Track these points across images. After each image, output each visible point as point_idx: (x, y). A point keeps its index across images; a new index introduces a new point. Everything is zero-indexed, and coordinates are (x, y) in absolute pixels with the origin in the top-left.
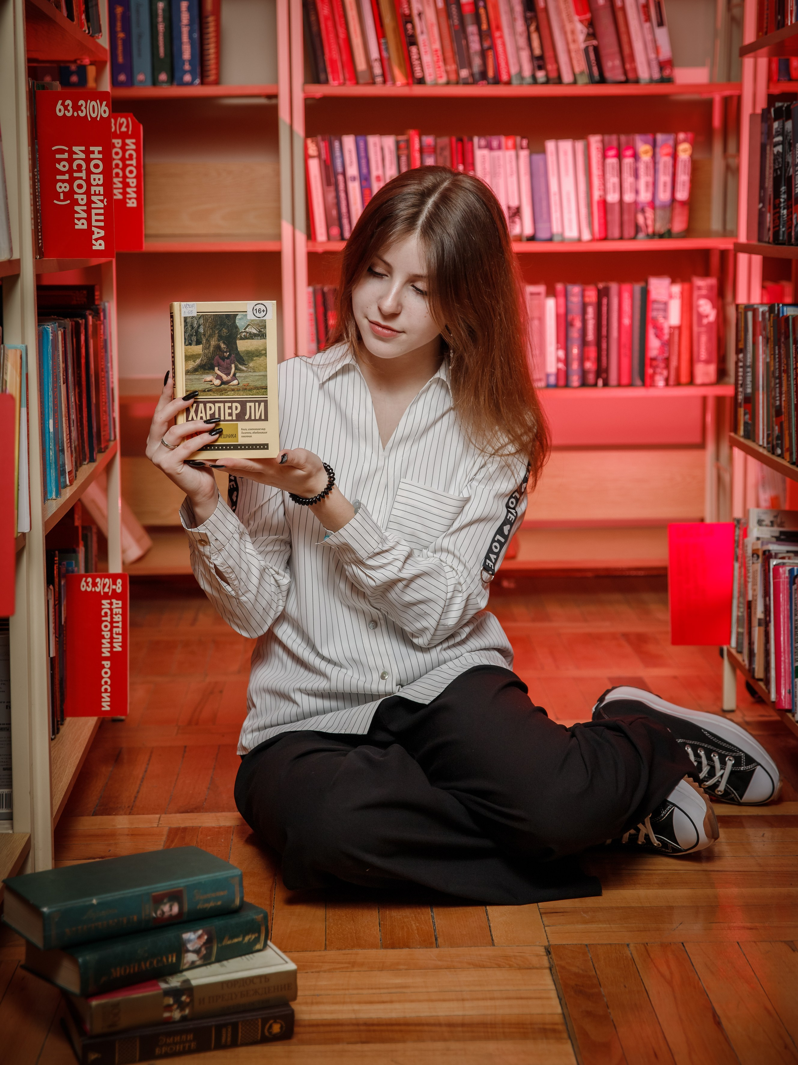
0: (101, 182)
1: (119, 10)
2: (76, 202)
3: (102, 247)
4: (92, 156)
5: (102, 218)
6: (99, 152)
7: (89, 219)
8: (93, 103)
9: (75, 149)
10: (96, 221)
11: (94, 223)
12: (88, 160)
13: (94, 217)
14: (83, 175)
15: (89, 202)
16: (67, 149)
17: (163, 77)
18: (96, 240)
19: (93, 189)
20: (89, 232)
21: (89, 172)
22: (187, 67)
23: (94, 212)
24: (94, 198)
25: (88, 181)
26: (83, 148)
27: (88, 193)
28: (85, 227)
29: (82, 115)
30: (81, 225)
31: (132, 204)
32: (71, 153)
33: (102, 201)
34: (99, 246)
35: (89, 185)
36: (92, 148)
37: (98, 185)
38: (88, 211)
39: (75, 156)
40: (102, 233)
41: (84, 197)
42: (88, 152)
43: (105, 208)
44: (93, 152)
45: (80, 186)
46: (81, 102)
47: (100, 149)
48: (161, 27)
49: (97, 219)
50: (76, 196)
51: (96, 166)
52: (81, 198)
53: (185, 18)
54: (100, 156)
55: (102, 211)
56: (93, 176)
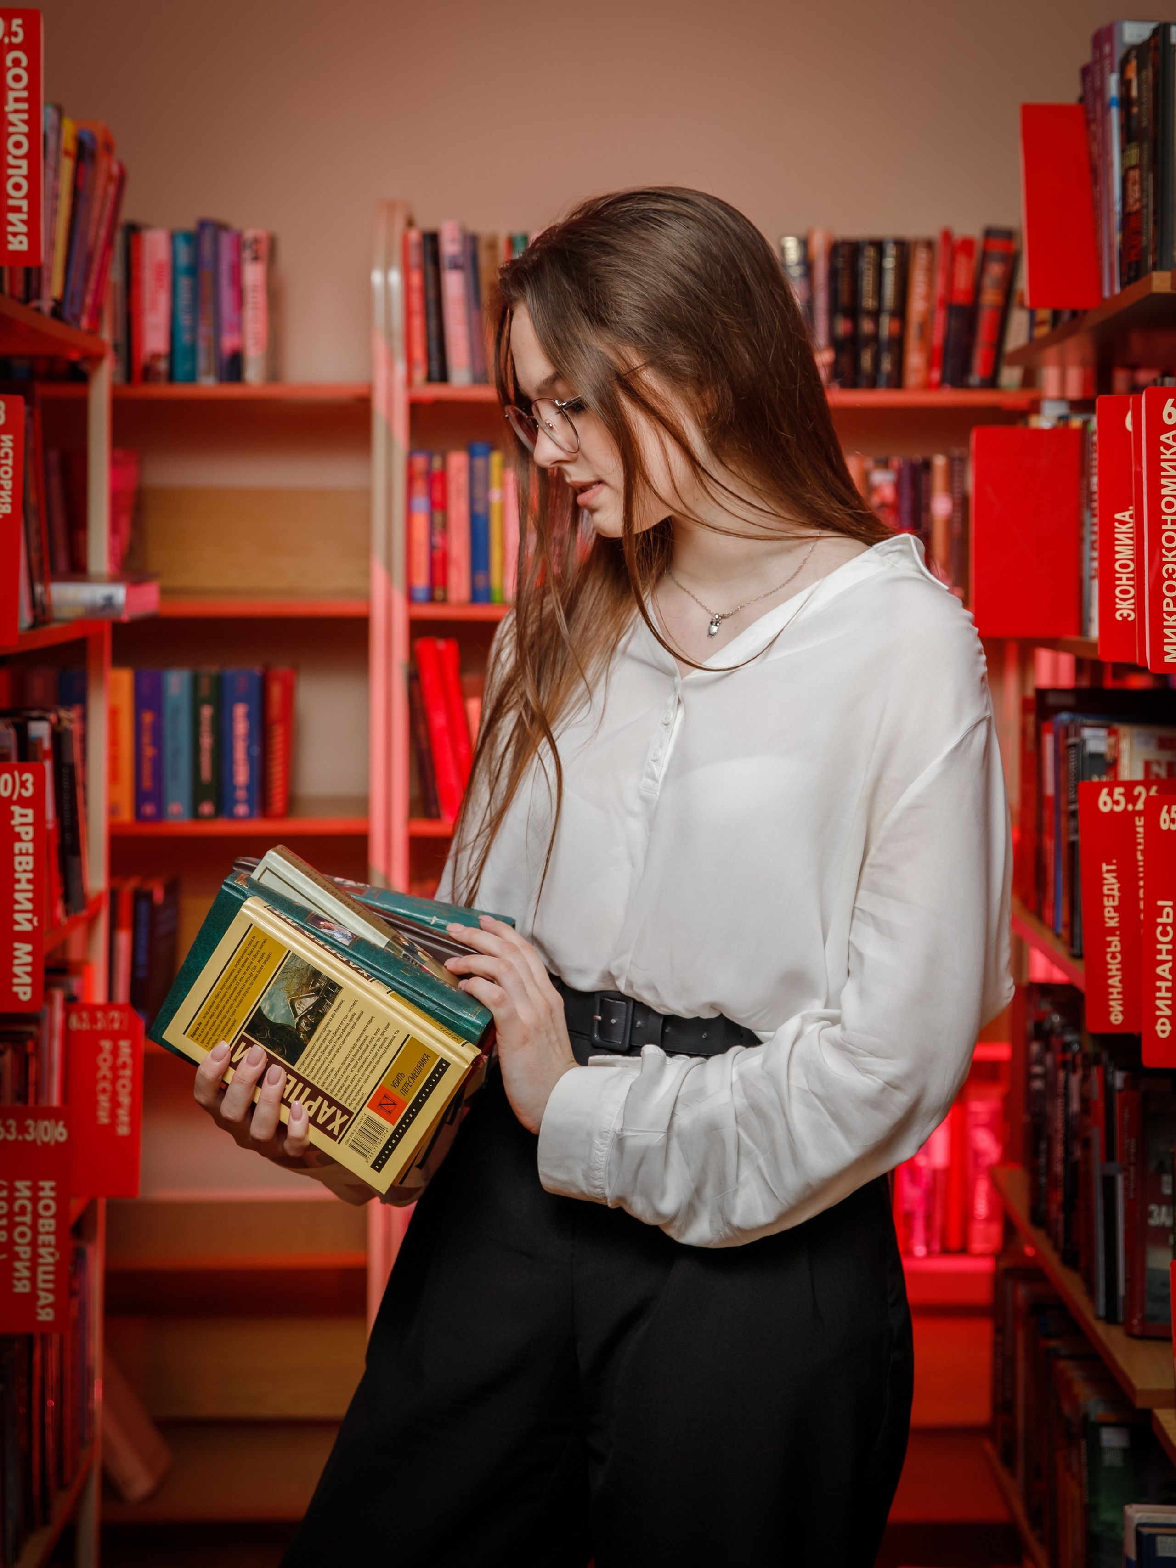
0: (52, 1229)
1: (148, 718)
2: (16, 1257)
3: (51, 1318)
4: (41, 1194)
5: (51, 1277)
6: (52, 1189)
7: (33, 1279)
8: (46, 1123)
9: (19, 1184)
10: (45, 1281)
11: (41, 1285)
12: (35, 1200)
13: (41, 1277)
14: (28, 1219)
15: (35, 1257)
16: (4, 1183)
17: (207, 808)
18: (43, 1307)
19: (41, 1239)
20: (33, 1296)
21: (36, 1216)
22: (241, 794)
23: (41, 1269)
24: (42, 1251)
25: (34, 1227)
26: (28, 1183)
27: (33, 1244)
28: (27, 1290)
29: (29, 1138)
30: (22, 1287)
31: (123, 1130)
32: (12, 1189)
33: (52, 1255)
34: (46, 1315)
35: (36, 1232)
36: (42, 1184)
37: (48, 1233)
38: (33, 1269)
39: (17, 1194)
40: (51, 1298)
41: (28, 1249)
42: (35, 1189)
43: (56, 1264)
44: (43, 1189)
45: (23, 1235)
46: (30, 1122)
47: (52, 1184)
48: (206, 741)
49: (45, 1277)
50: (17, 1248)
51: (47, 1207)
52: (24, 1251)
53: (241, 727)
54: (53, 1194)
55: (51, 1269)
56: (41, 1221)
